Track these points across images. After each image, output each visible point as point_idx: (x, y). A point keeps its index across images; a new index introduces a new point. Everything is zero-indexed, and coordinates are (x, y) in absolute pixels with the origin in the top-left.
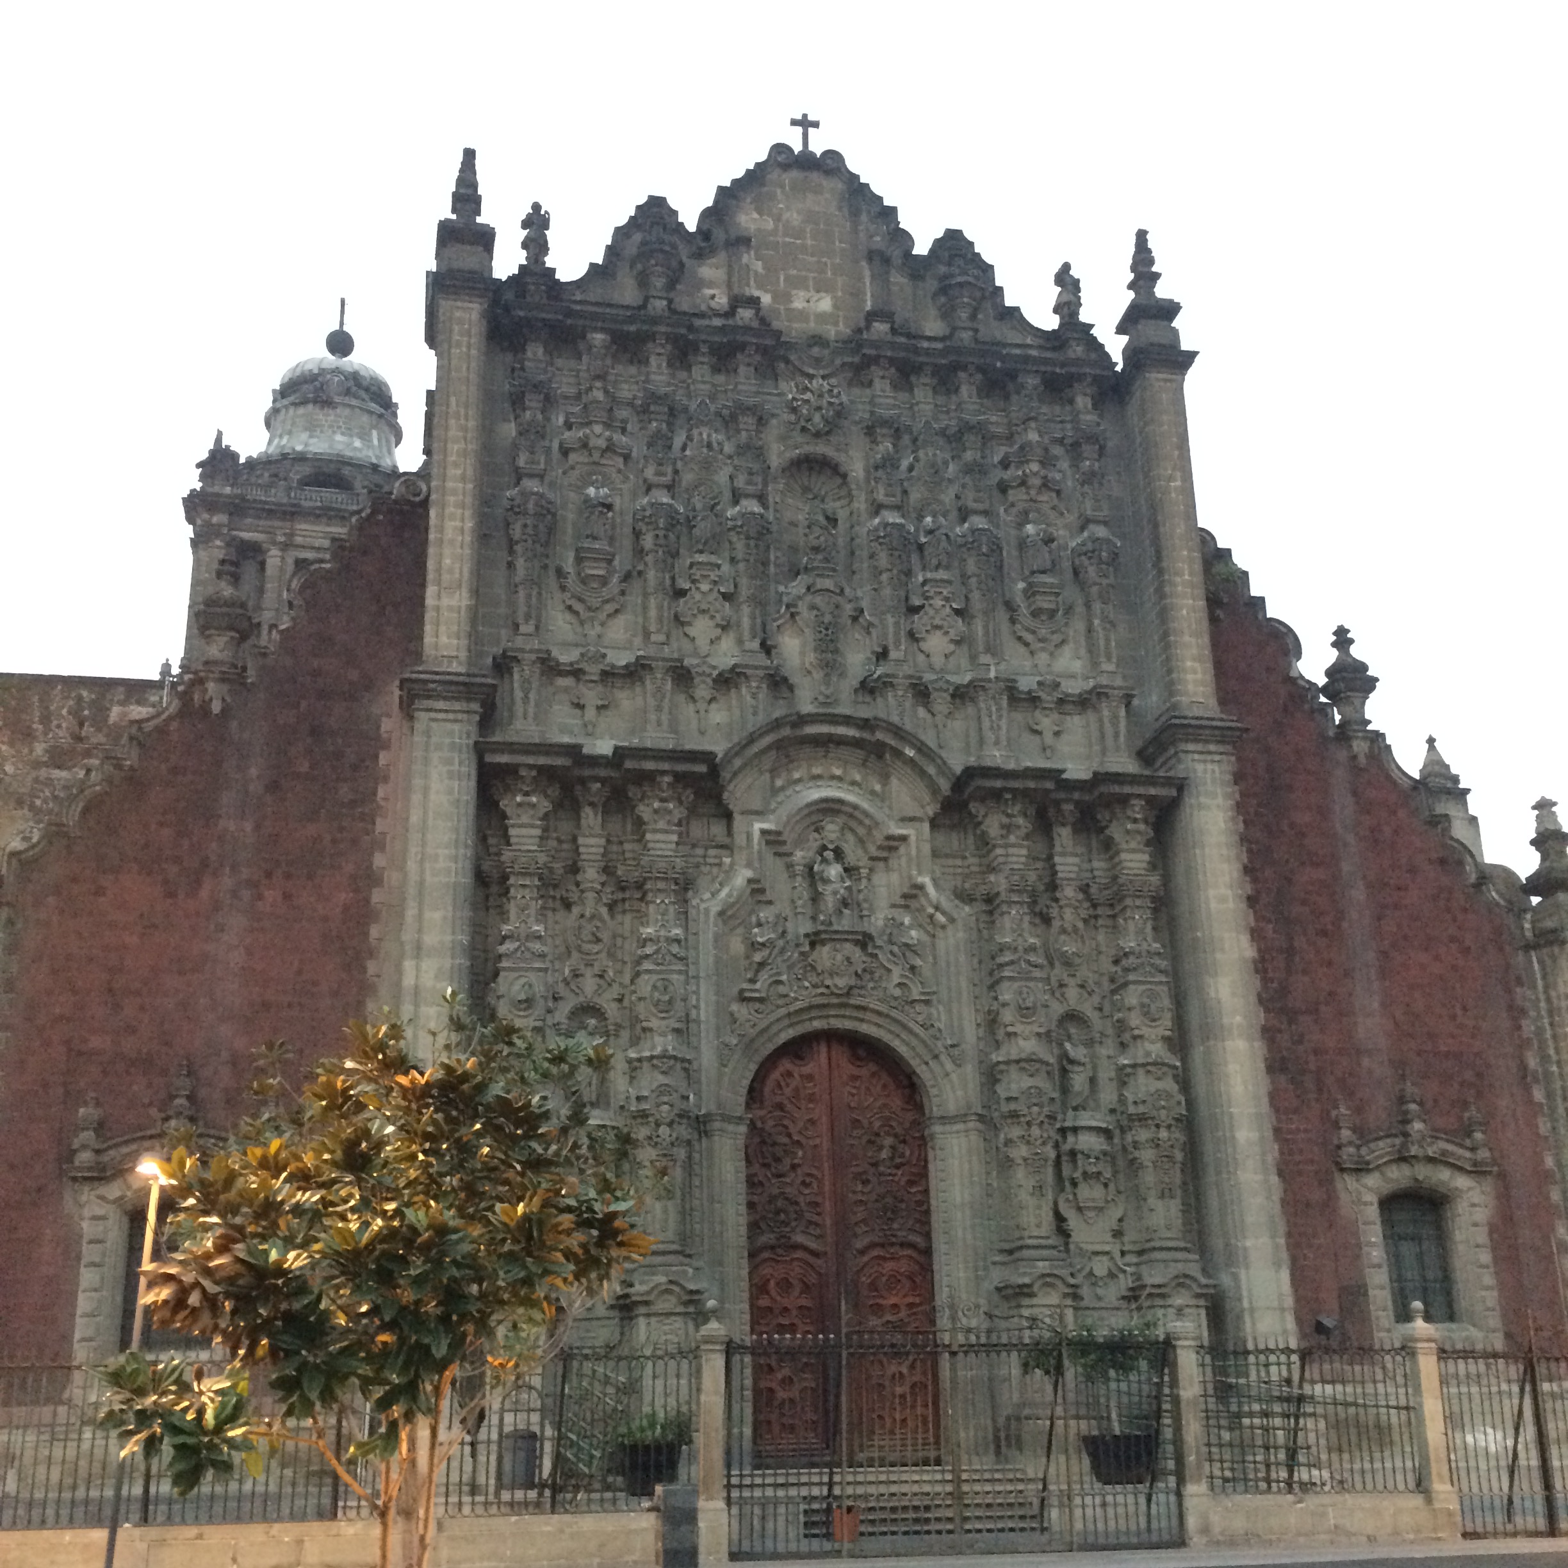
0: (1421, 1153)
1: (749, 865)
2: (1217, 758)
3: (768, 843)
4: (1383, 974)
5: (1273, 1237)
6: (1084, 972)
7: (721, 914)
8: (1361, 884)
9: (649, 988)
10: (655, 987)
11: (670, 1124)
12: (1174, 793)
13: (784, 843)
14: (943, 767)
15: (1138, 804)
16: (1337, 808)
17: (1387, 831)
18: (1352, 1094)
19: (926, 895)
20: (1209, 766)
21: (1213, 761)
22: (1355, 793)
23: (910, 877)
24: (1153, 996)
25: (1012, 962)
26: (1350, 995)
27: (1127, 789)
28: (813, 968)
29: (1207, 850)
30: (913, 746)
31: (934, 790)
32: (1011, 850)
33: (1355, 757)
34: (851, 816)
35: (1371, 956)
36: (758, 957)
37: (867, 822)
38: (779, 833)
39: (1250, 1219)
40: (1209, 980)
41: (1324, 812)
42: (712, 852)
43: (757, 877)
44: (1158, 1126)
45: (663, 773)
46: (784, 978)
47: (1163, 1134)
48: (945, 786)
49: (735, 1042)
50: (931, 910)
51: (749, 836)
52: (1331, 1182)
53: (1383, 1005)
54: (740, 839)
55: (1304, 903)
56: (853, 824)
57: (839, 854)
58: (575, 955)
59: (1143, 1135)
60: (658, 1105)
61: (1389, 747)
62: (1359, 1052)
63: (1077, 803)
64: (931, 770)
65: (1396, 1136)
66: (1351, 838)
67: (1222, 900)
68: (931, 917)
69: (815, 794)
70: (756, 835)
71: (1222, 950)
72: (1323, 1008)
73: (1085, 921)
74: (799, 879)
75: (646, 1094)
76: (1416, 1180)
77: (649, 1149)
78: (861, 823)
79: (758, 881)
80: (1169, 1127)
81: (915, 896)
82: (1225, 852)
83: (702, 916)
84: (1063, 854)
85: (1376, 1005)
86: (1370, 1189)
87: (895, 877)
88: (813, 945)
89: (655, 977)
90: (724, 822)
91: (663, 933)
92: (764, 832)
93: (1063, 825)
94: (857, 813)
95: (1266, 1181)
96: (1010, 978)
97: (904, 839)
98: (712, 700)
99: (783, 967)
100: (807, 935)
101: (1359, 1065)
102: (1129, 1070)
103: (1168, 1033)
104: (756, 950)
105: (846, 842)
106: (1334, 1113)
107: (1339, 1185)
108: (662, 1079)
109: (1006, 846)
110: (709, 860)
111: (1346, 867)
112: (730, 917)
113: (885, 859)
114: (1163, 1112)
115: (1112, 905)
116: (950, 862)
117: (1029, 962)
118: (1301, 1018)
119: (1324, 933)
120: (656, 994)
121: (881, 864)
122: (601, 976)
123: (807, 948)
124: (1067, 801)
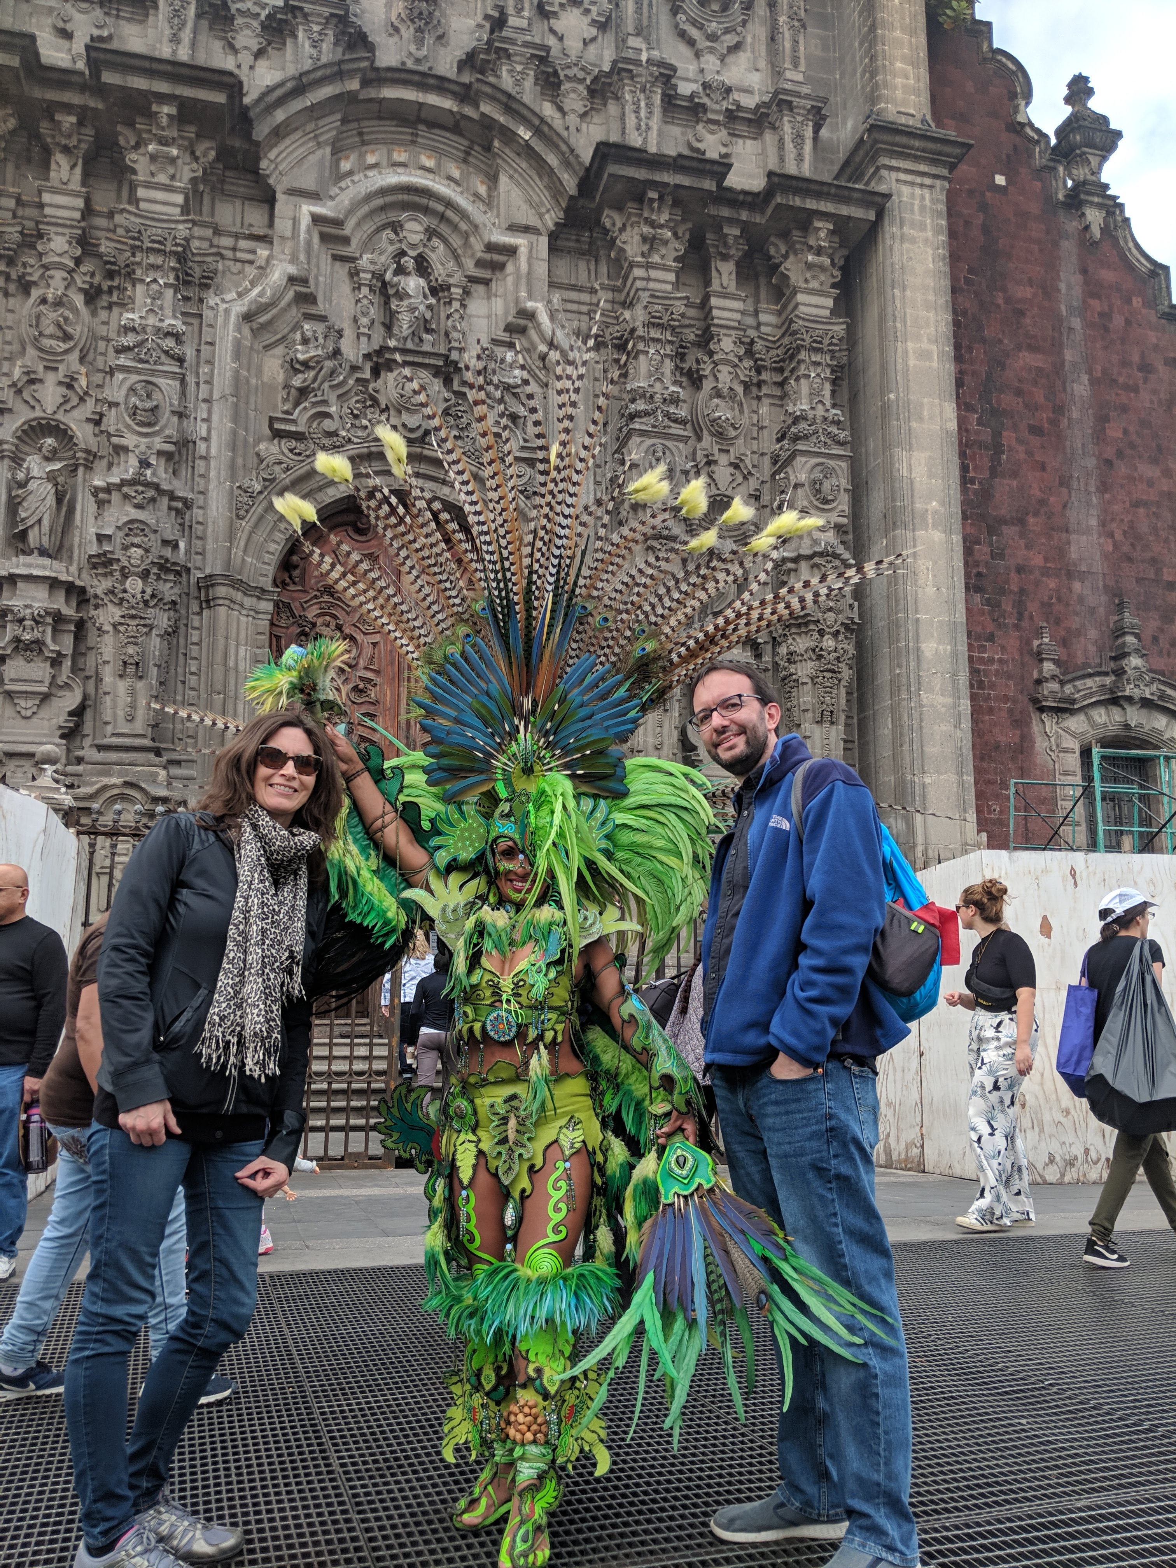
0: (1137, 693)
1: (294, 260)
2: (928, 181)
3: (324, 238)
4: (1104, 487)
5: (960, 774)
6: (739, 447)
7: (248, 317)
8: (1085, 378)
9: (123, 392)
10: (132, 389)
11: (145, 575)
12: (872, 216)
13: (346, 241)
14: (569, 158)
15: (823, 226)
16: (1063, 286)
17: (1118, 321)
18: (1058, 622)
19: (538, 326)
20: (918, 191)
21: (922, 186)
22: (1084, 271)
23: (517, 301)
24: (828, 473)
25: (647, 414)
26: (1065, 506)
27: (811, 204)
28: (375, 402)
29: (908, 293)
30: (528, 124)
31: (555, 188)
32: (653, 274)
33: (1087, 228)
34: (442, 217)
35: (1091, 463)
36: (297, 381)
37: (463, 226)
38: (338, 223)
39: (931, 750)
40: (899, 453)
41: (1048, 290)
42: (243, 244)
43: (303, 274)
44: (821, 633)
45: (162, 98)
46: (333, 409)
47: (829, 643)
48: (570, 183)
49: (258, 487)
50: (543, 348)
51: (295, 221)
52: (1028, 724)
53: (1103, 524)
54: (283, 225)
55: (1019, 393)
56: (444, 229)
57: (423, 267)
58: (31, 352)
59: (802, 644)
60: (125, 548)
61: (1127, 221)
62: (1070, 575)
63: (745, 227)
64: (553, 160)
65: (1106, 674)
66: (1076, 323)
67: (924, 355)
68: (543, 357)
69: (393, 178)
70: (305, 221)
71: (921, 419)
72: (1031, 520)
73: (747, 386)
74: (365, 290)
75: (108, 532)
76: (1127, 726)
77: (111, 608)
78: (455, 227)
79: (304, 281)
80: (836, 634)
81: (523, 331)
82: (931, 297)
83: (220, 320)
84: (725, 296)
85: (1094, 522)
86: (1073, 735)
87: (498, 306)
88: (376, 372)
89: (134, 378)
90: (266, 207)
91: (152, 321)
92: (316, 219)
93: (725, 257)
94: (449, 213)
95: (956, 705)
96: (643, 433)
97: (512, 251)
98: (259, 54)
99: (332, 397)
100: (367, 357)
101: (1070, 589)
102: (790, 565)
103: (845, 521)
104: (297, 371)
105: (434, 249)
106: (1036, 643)
107: (1036, 728)
108: (134, 513)
109: (648, 266)
110: (239, 255)
111: (1069, 355)
112: (263, 327)
113: (486, 282)
114: (831, 616)
115: (781, 370)
116: (574, 295)
117: (668, 415)
118: (1005, 529)
119: (1036, 430)
120: (133, 400)
121: (481, 289)
122: (70, 386)
123: (367, 375)
124: (731, 221)
